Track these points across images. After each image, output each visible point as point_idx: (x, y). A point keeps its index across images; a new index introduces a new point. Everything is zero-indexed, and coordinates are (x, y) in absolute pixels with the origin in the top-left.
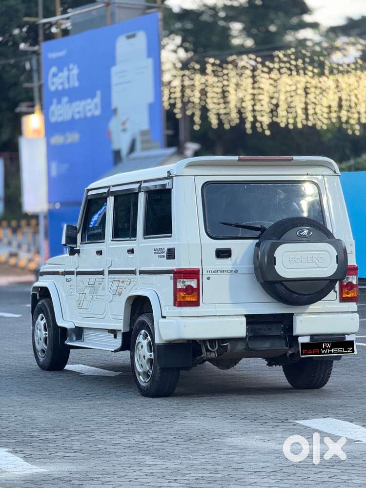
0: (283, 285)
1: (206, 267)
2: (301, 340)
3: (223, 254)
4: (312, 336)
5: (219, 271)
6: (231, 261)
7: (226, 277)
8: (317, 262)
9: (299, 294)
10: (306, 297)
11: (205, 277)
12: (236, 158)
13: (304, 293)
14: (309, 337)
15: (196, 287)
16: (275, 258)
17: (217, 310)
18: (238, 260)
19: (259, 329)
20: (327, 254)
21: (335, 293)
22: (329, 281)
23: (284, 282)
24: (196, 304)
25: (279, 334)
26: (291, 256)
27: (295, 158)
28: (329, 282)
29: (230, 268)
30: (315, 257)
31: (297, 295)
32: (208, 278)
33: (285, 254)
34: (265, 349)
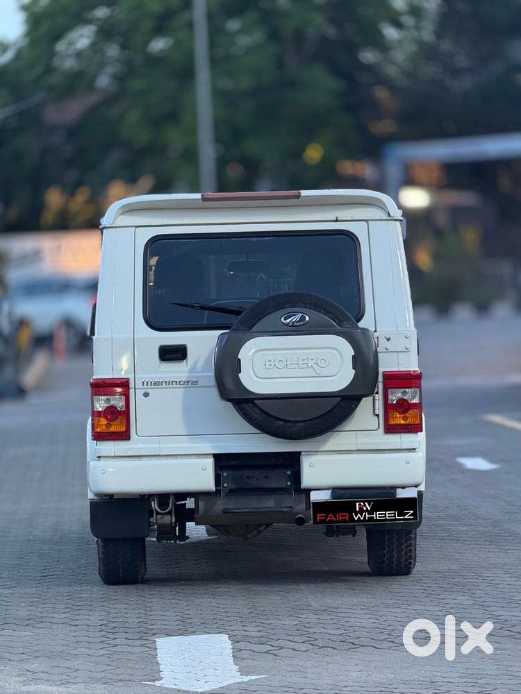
0: (255, 405)
1: (141, 376)
2: (315, 496)
3: (172, 354)
4: (336, 490)
5: (164, 384)
6: (187, 365)
7: (179, 392)
8: (316, 367)
9: (285, 421)
10: (298, 425)
11: (140, 393)
12: (198, 196)
13: (292, 419)
14: (330, 491)
15: (124, 409)
16: (239, 360)
17: (161, 446)
18: (200, 365)
19: (248, 477)
20: (335, 352)
21: (376, 417)
22: (339, 399)
23: (256, 401)
24: (125, 436)
25: (284, 486)
26: (268, 358)
27: (304, 193)
28: (341, 400)
29: (183, 376)
30: (312, 359)
31: (281, 423)
32: (146, 395)
33: (258, 354)
34: (247, 510)
